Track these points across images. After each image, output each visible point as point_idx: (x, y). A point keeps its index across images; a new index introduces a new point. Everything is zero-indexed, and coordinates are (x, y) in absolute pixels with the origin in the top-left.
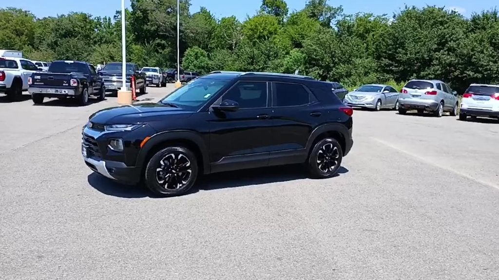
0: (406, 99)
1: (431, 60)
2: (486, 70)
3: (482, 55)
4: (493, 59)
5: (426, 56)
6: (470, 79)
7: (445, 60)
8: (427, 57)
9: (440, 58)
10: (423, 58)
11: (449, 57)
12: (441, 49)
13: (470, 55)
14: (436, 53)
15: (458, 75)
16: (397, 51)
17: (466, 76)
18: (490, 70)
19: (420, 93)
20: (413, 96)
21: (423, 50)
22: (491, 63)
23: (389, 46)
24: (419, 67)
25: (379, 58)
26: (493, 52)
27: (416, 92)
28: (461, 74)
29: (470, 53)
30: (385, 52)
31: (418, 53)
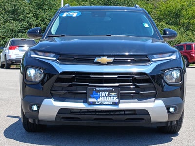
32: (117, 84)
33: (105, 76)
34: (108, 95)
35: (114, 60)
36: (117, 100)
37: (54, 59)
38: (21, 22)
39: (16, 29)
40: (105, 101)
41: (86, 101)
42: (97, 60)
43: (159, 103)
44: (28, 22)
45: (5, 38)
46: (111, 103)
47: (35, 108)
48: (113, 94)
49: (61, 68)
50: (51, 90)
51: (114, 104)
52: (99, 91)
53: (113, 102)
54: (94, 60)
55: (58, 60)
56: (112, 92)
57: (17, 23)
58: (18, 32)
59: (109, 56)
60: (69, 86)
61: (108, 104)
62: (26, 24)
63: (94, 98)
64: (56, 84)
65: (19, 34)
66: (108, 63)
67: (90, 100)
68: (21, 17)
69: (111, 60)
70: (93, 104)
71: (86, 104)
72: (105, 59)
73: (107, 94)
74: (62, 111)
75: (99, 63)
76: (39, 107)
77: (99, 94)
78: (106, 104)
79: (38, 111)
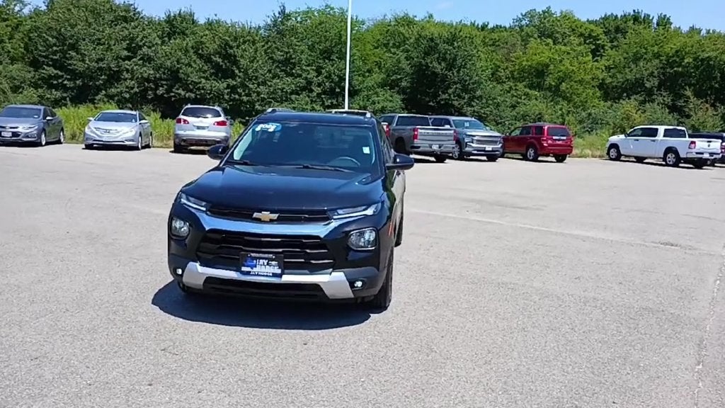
0: (188, 133)
1: (120, 72)
2: (199, 89)
3: (190, 69)
4: (204, 75)
5: (112, 66)
6: (180, 99)
7: (141, 73)
8: (116, 67)
9: (132, 69)
10: (110, 69)
11: (145, 69)
12: (133, 57)
13: (175, 69)
14: (126, 62)
15: (164, 94)
16: (68, 56)
17: (174, 96)
18: (203, 89)
19: (206, 123)
20: (199, 128)
21: (109, 56)
22: (203, 81)
23: (52, 47)
24: (106, 81)
25: (35, 64)
26: (203, 66)
27: (201, 122)
28: (167, 92)
29: (175, 66)
30: (46, 57)
31: (102, 60)
32: (281, 250)
33: (263, 239)
34: (268, 264)
35: (279, 217)
36: (279, 271)
37: (204, 209)
38: (296, 78)
39: (288, 89)
40: (264, 271)
41: (238, 270)
42: (256, 215)
43: (339, 276)
44: (306, 78)
45: (271, 102)
46: (271, 274)
47: (180, 271)
48: (273, 263)
49: (211, 223)
50: (197, 251)
51: (275, 275)
52: (256, 258)
53: (273, 274)
54: (252, 215)
55: (209, 211)
56: (273, 260)
57: (289, 79)
58: (292, 93)
59: (272, 212)
60: (219, 248)
61: (267, 276)
62: (303, 82)
63: (248, 266)
64: (202, 244)
65: (293, 97)
66: (272, 221)
67: (244, 269)
68: (297, 70)
69: (275, 216)
70: (248, 273)
71: (238, 273)
72: (266, 215)
73: (266, 262)
74: (209, 280)
75: (259, 220)
76: (183, 271)
77: (255, 261)
78: (263, 276)
79: (182, 275)
